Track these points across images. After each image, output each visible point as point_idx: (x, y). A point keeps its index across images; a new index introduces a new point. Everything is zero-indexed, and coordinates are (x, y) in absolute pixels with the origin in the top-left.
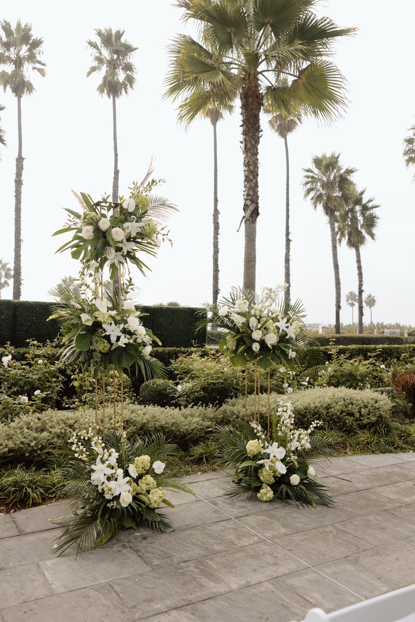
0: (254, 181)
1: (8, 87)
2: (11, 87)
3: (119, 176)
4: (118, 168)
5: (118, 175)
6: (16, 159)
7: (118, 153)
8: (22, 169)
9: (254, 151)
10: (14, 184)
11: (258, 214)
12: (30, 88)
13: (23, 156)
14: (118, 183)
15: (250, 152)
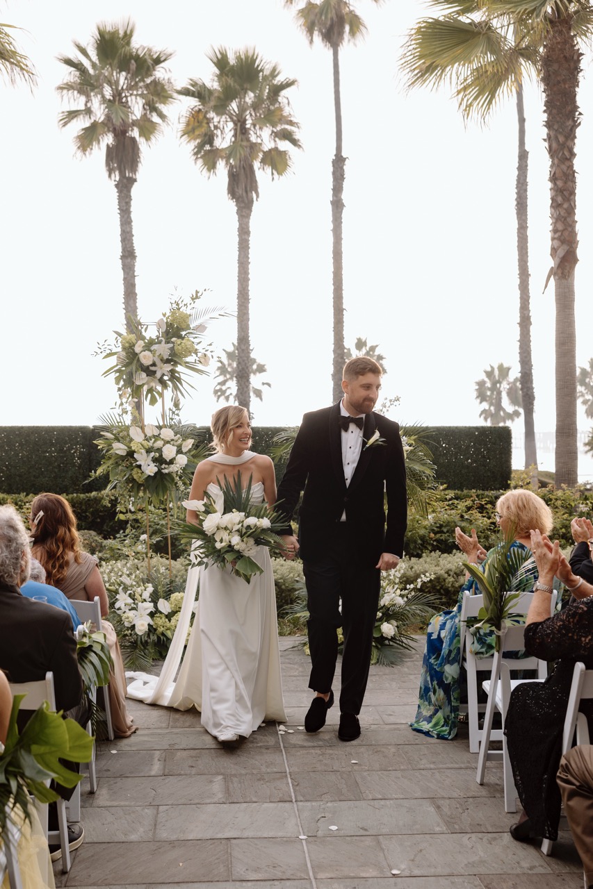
0: (565, 206)
1: (316, 33)
2: (320, 31)
3: (528, 162)
4: (527, 148)
5: (526, 162)
6: (333, 162)
7: (525, 116)
8: (342, 178)
9: (563, 153)
10: (330, 207)
11: (575, 260)
12: (355, 23)
13: (344, 154)
14: (526, 176)
15: (557, 157)
